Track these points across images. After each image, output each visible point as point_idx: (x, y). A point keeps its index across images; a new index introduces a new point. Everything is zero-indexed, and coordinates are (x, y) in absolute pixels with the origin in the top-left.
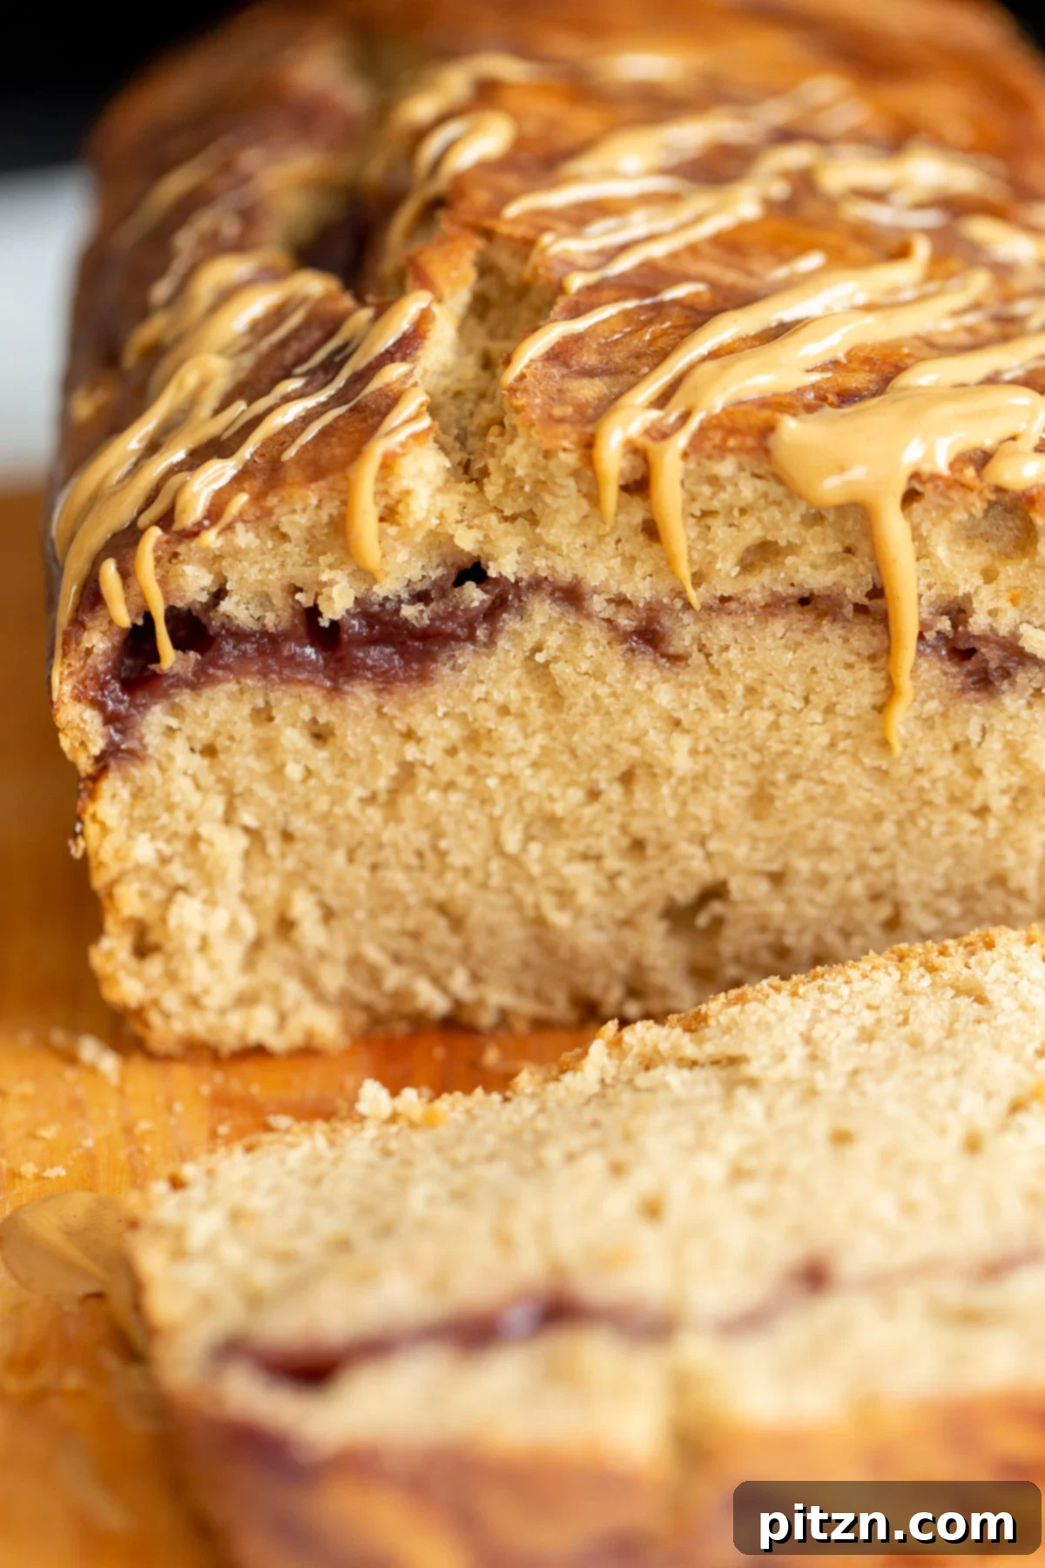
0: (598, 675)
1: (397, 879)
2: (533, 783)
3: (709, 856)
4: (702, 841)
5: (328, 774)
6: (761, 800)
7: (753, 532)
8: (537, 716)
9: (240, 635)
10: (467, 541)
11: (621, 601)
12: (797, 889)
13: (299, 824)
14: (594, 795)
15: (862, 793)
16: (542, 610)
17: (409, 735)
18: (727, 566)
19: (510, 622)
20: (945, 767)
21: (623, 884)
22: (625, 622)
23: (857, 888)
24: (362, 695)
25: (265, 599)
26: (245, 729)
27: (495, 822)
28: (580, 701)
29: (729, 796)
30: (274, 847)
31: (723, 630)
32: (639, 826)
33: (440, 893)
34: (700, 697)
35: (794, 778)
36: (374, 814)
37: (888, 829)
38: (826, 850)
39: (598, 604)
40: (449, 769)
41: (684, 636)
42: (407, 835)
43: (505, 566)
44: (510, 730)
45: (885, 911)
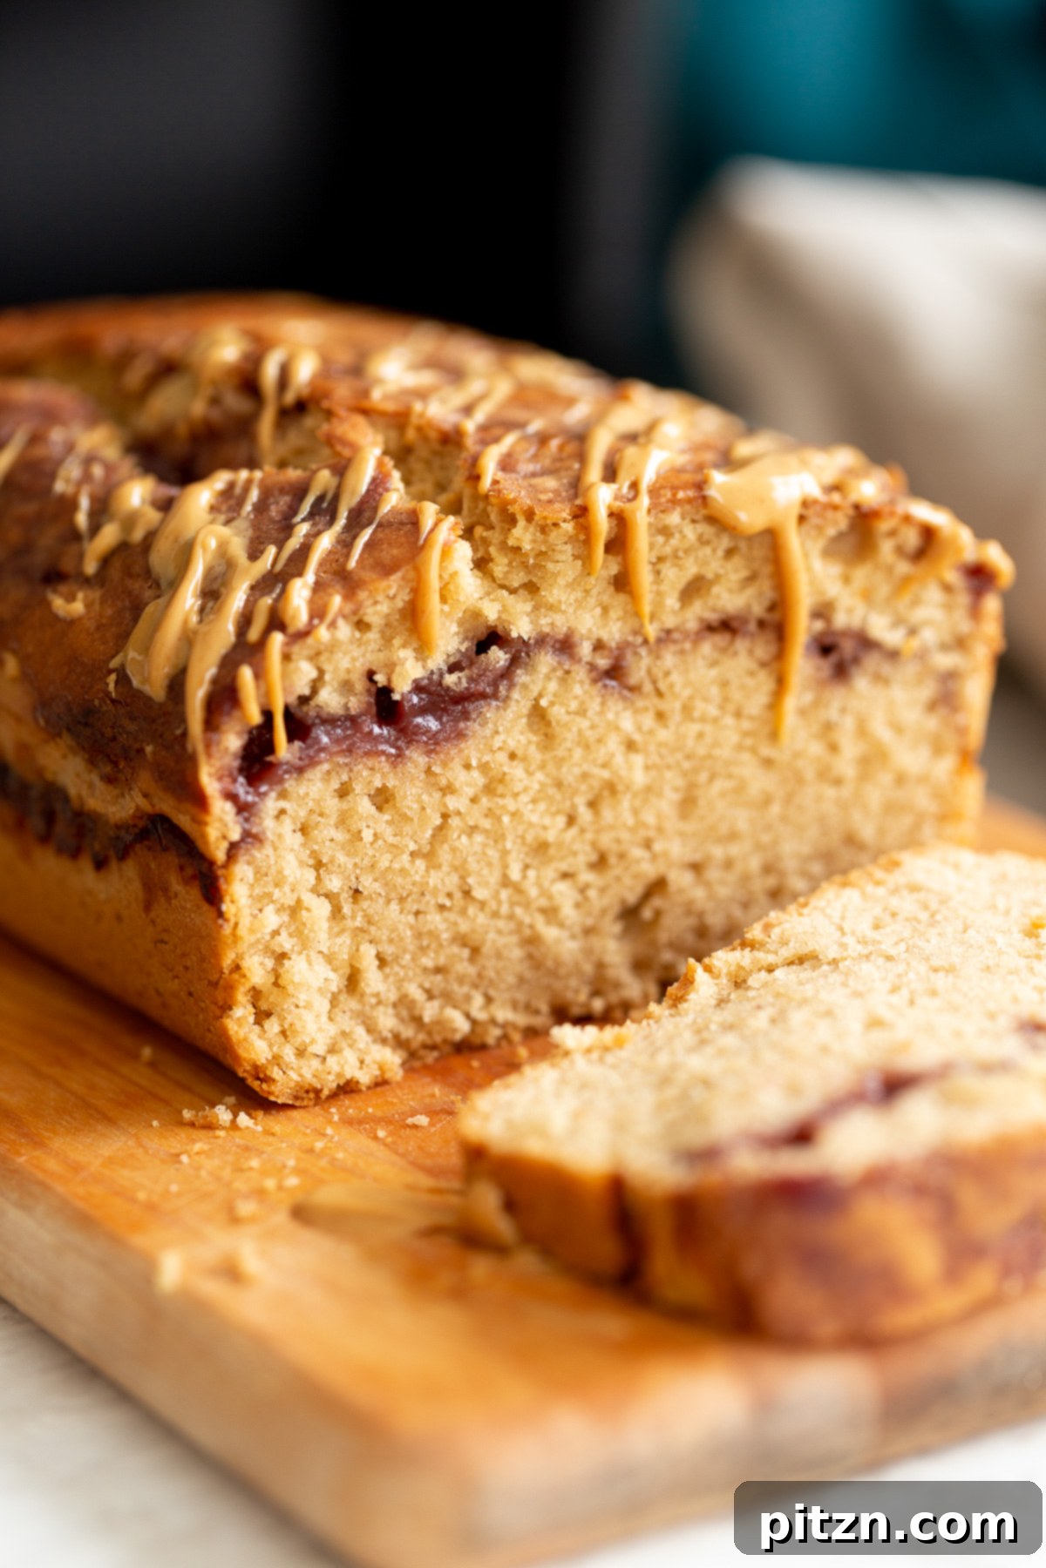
0: (582, 712)
1: (435, 920)
2: (534, 815)
3: (654, 857)
4: (647, 844)
5: (388, 832)
6: (688, 804)
7: (691, 569)
8: (535, 755)
9: (330, 721)
10: (491, 613)
11: (599, 646)
12: (713, 874)
13: (368, 884)
14: (571, 820)
15: (759, 782)
16: (546, 661)
17: (448, 790)
18: (672, 602)
19: (521, 676)
20: (816, 749)
21: (592, 893)
22: (603, 662)
23: (754, 864)
24: (417, 758)
25: (346, 687)
26: (333, 805)
27: (505, 853)
28: (568, 738)
29: (667, 802)
30: (347, 909)
31: (669, 659)
32: (606, 841)
33: (464, 927)
34: (648, 721)
35: (712, 778)
36: (420, 864)
37: (775, 809)
38: (733, 836)
39: (585, 650)
40: (476, 816)
41: (639, 669)
42: (442, 880)
43: (522, 628)
44: (517, 772)
45: (771, 882)
